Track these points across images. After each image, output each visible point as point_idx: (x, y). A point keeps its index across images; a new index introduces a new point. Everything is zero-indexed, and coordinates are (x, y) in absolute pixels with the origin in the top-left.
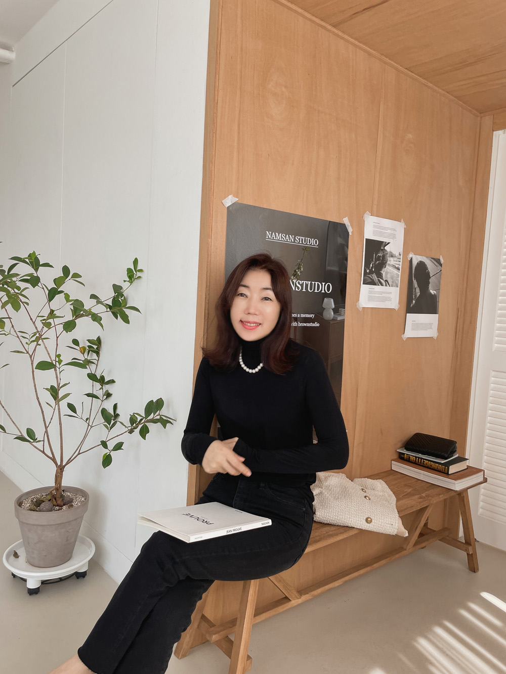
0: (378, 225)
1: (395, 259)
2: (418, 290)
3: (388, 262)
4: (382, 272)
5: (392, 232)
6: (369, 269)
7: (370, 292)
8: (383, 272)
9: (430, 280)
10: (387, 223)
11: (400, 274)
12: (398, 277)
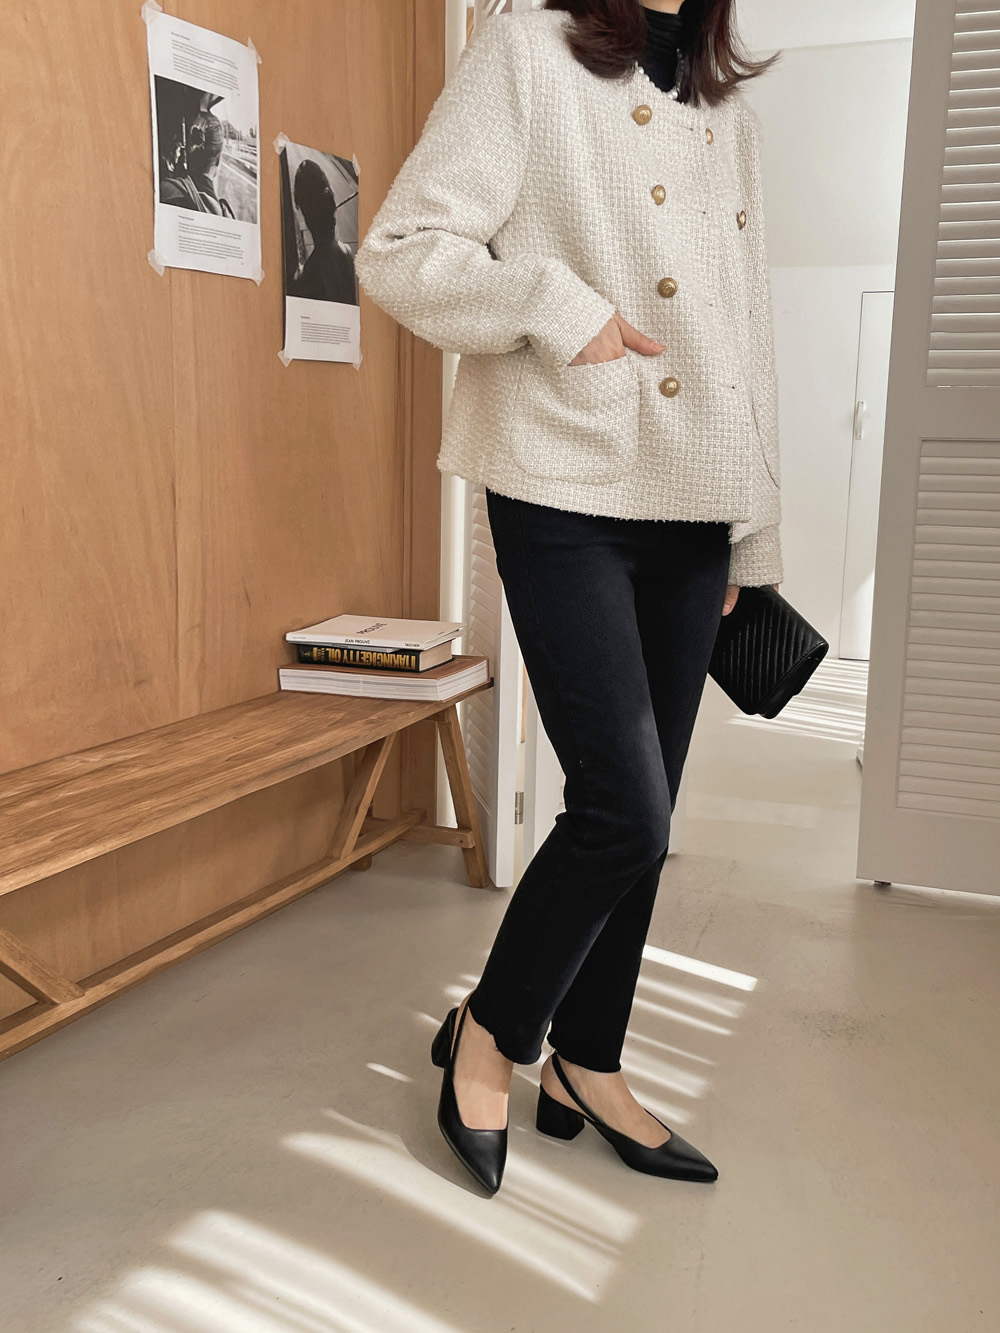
0: (186, 42)
1: (242, 146)
2: (308, 238)
3: (224, 152)
4: (210, 176)
5: (226, 69)
6: (172, 161)
7: (183, 227)
8: (214, 175)
9: (337, 215)
10: (210, 41)
11: (258, 188)
12: (256, 198)
